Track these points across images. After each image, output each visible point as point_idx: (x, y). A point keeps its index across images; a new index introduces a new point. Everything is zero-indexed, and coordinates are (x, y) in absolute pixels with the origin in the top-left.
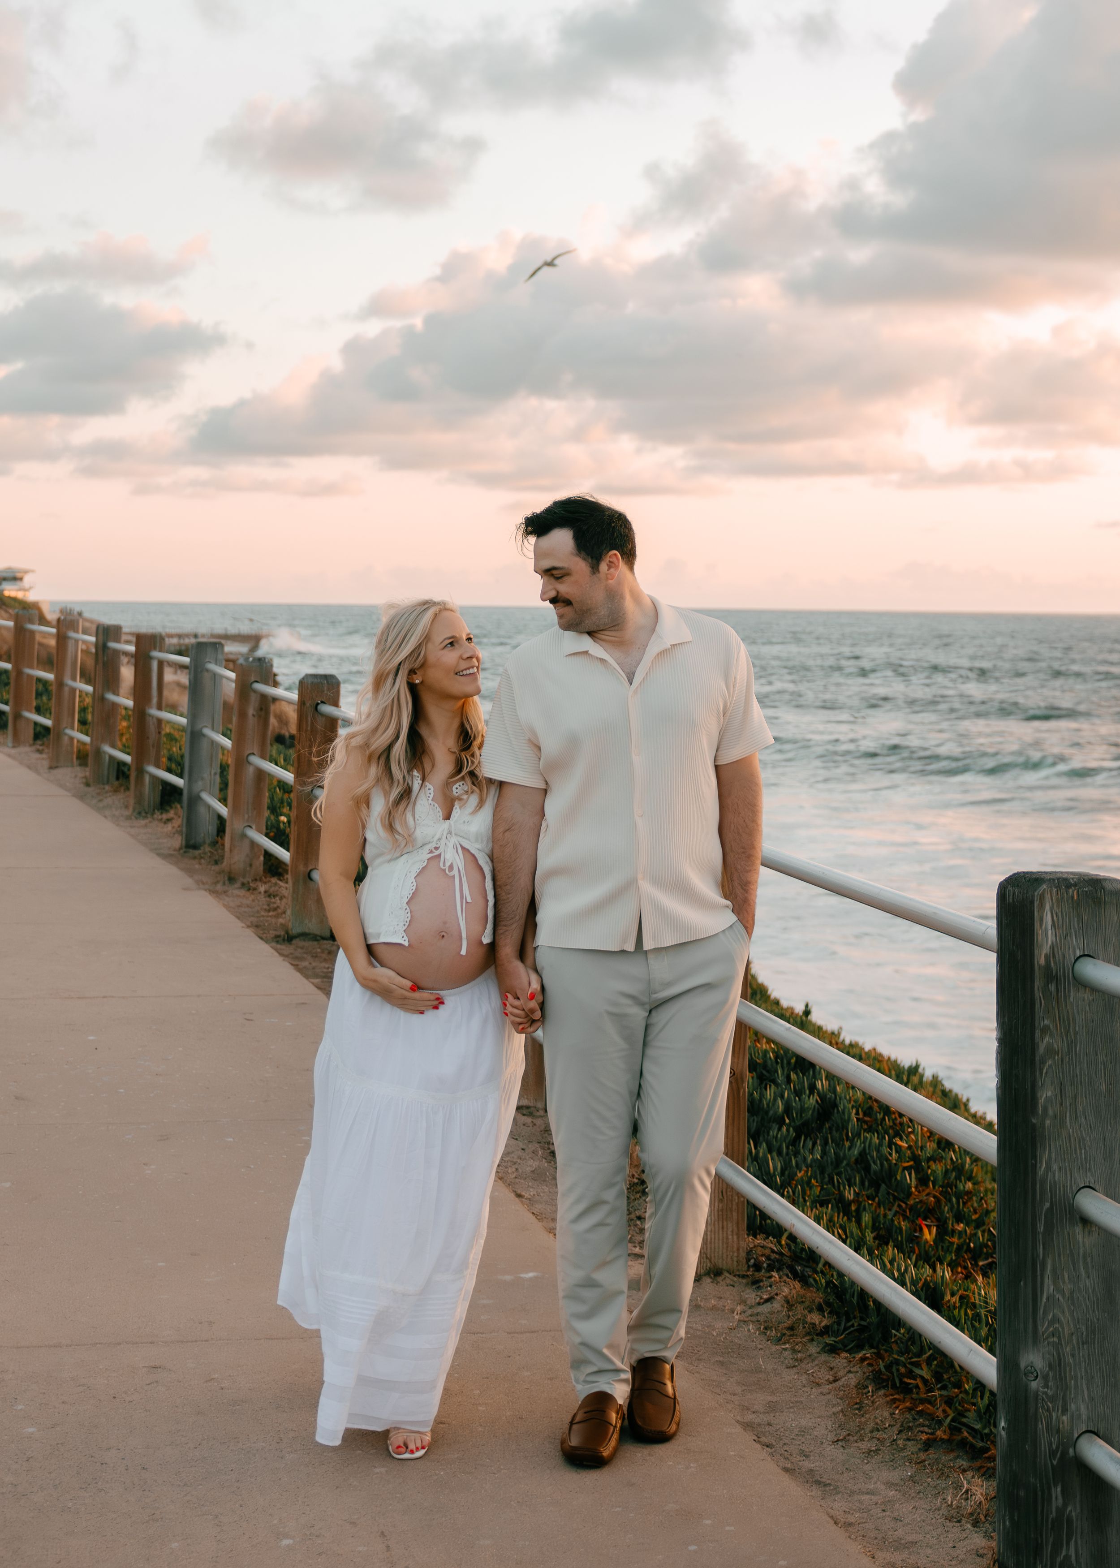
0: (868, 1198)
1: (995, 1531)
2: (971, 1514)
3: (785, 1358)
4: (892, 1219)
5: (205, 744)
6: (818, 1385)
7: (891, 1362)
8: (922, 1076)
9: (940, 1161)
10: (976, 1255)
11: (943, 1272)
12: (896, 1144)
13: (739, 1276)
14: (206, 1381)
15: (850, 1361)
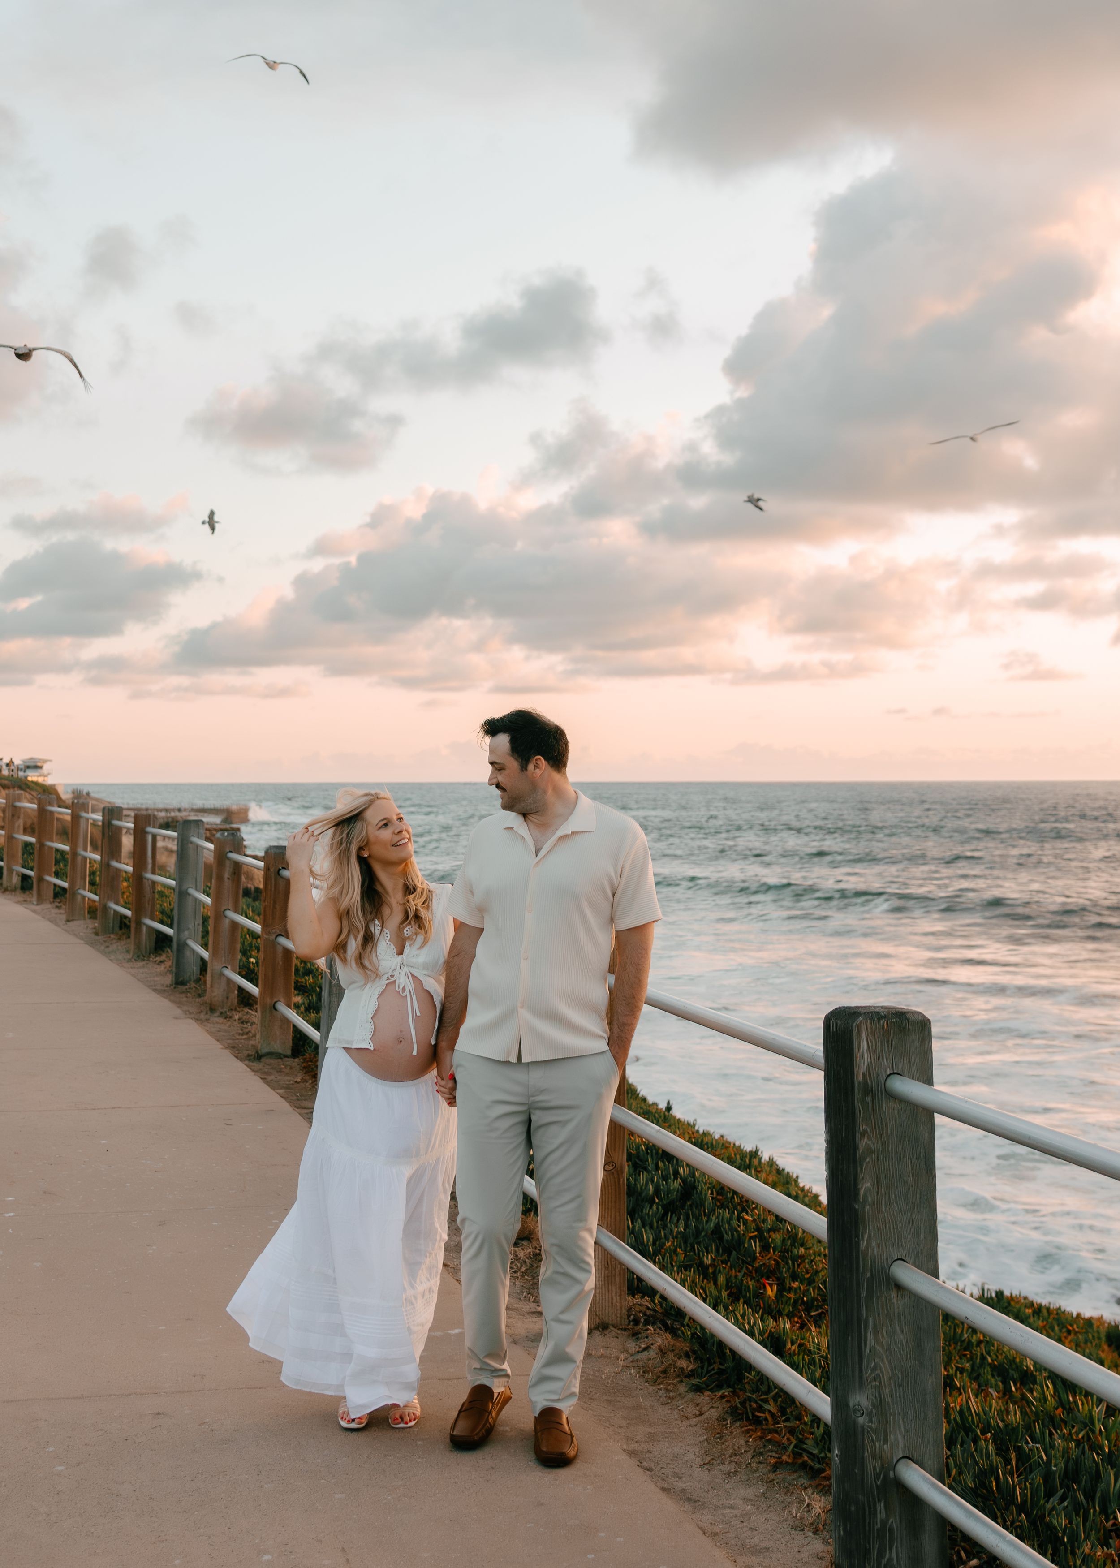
0: (723, 1262)
1: (831, 1538)
2: (812, 1524)
3: (660, 1397)
4: (742, 1280)
5: (190, 902)
6: (687, 1418)
7: (745, 1399)
8: (760, 1159)
9: (779, 1231)
10: (808, 1307)
11: (785, 1325)
12: (743, 1219)
13: (622, 1329)
14: (200, 1425)
15: (712, 1399)
